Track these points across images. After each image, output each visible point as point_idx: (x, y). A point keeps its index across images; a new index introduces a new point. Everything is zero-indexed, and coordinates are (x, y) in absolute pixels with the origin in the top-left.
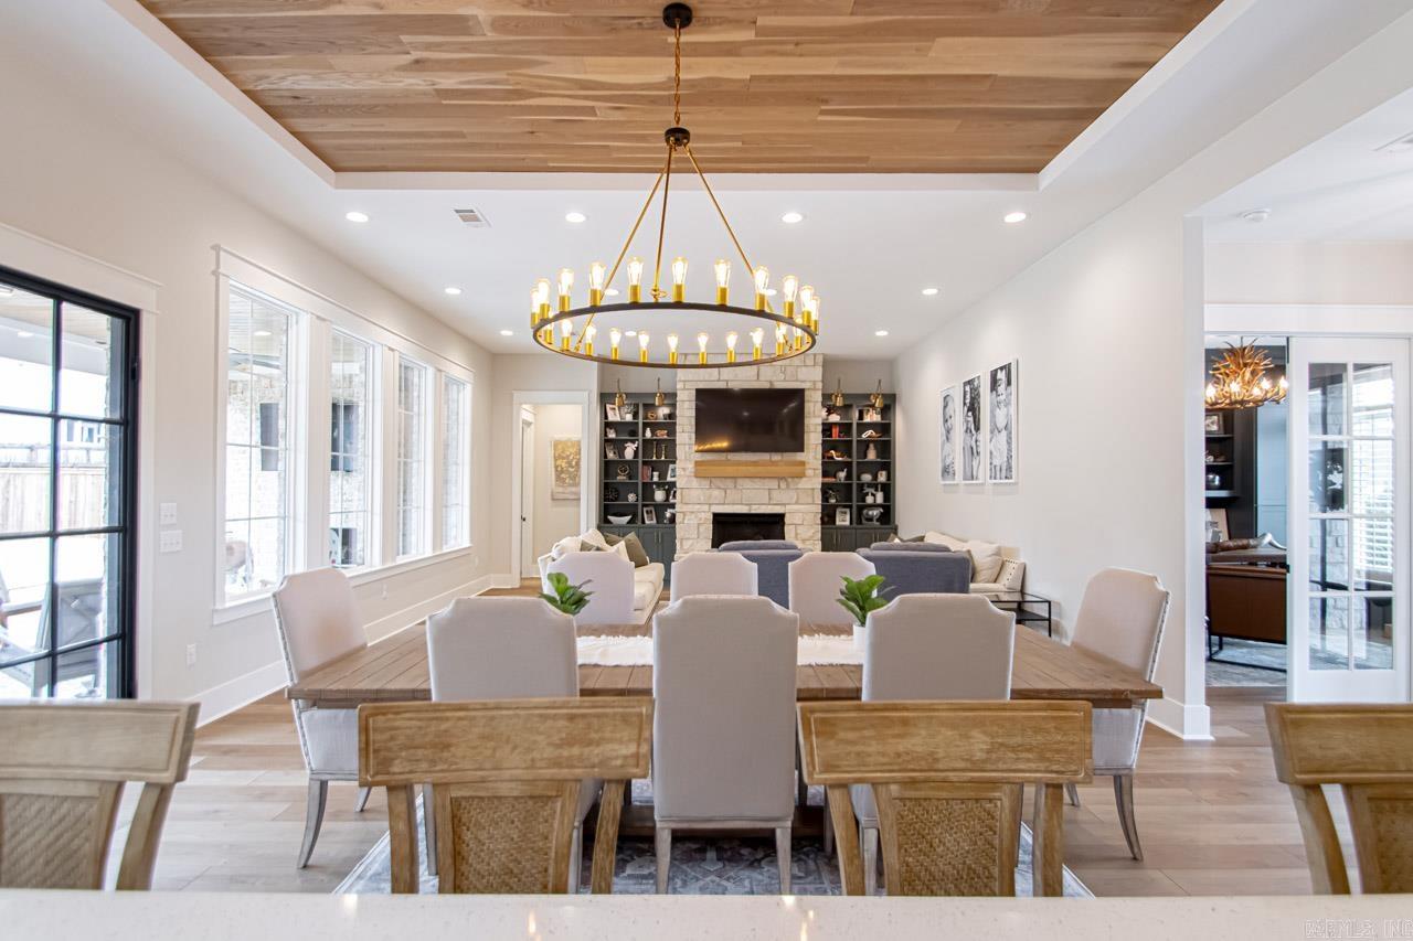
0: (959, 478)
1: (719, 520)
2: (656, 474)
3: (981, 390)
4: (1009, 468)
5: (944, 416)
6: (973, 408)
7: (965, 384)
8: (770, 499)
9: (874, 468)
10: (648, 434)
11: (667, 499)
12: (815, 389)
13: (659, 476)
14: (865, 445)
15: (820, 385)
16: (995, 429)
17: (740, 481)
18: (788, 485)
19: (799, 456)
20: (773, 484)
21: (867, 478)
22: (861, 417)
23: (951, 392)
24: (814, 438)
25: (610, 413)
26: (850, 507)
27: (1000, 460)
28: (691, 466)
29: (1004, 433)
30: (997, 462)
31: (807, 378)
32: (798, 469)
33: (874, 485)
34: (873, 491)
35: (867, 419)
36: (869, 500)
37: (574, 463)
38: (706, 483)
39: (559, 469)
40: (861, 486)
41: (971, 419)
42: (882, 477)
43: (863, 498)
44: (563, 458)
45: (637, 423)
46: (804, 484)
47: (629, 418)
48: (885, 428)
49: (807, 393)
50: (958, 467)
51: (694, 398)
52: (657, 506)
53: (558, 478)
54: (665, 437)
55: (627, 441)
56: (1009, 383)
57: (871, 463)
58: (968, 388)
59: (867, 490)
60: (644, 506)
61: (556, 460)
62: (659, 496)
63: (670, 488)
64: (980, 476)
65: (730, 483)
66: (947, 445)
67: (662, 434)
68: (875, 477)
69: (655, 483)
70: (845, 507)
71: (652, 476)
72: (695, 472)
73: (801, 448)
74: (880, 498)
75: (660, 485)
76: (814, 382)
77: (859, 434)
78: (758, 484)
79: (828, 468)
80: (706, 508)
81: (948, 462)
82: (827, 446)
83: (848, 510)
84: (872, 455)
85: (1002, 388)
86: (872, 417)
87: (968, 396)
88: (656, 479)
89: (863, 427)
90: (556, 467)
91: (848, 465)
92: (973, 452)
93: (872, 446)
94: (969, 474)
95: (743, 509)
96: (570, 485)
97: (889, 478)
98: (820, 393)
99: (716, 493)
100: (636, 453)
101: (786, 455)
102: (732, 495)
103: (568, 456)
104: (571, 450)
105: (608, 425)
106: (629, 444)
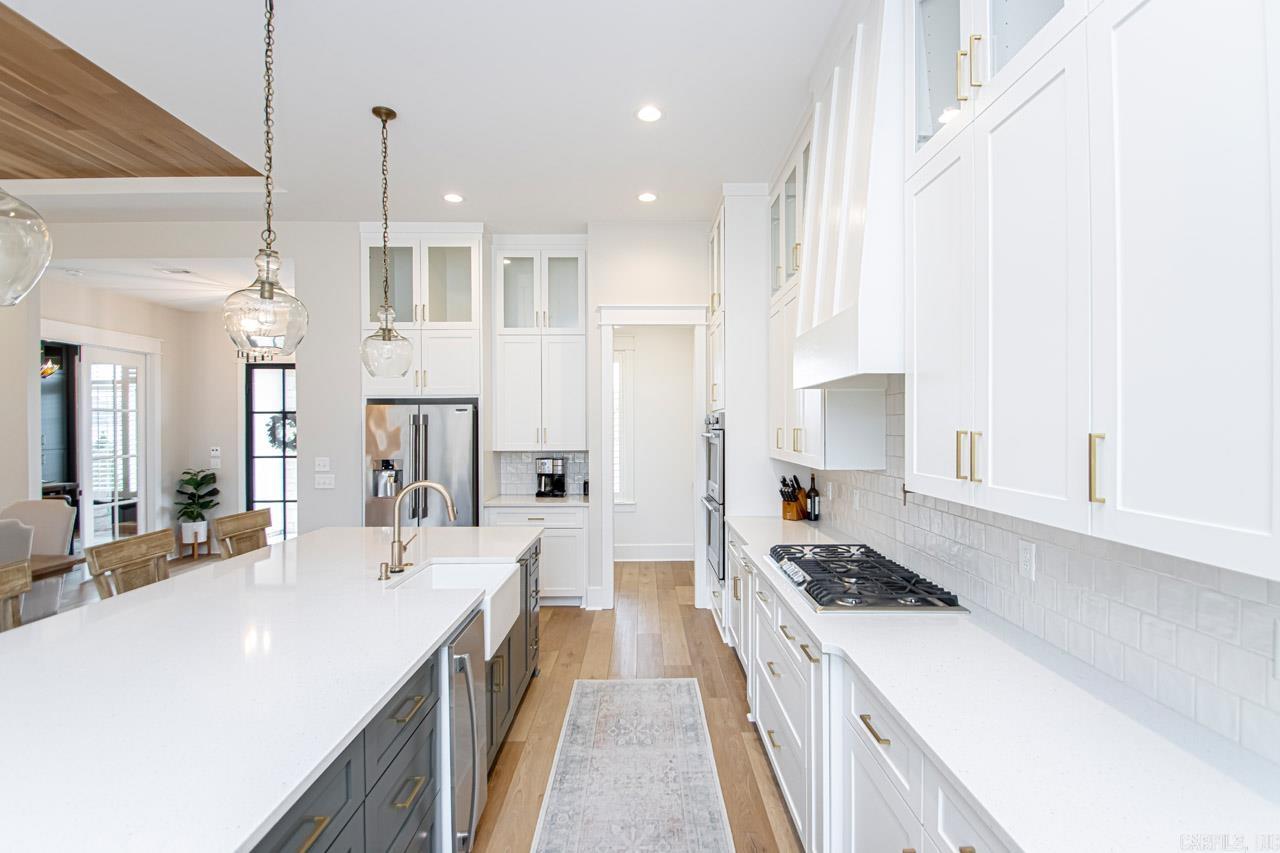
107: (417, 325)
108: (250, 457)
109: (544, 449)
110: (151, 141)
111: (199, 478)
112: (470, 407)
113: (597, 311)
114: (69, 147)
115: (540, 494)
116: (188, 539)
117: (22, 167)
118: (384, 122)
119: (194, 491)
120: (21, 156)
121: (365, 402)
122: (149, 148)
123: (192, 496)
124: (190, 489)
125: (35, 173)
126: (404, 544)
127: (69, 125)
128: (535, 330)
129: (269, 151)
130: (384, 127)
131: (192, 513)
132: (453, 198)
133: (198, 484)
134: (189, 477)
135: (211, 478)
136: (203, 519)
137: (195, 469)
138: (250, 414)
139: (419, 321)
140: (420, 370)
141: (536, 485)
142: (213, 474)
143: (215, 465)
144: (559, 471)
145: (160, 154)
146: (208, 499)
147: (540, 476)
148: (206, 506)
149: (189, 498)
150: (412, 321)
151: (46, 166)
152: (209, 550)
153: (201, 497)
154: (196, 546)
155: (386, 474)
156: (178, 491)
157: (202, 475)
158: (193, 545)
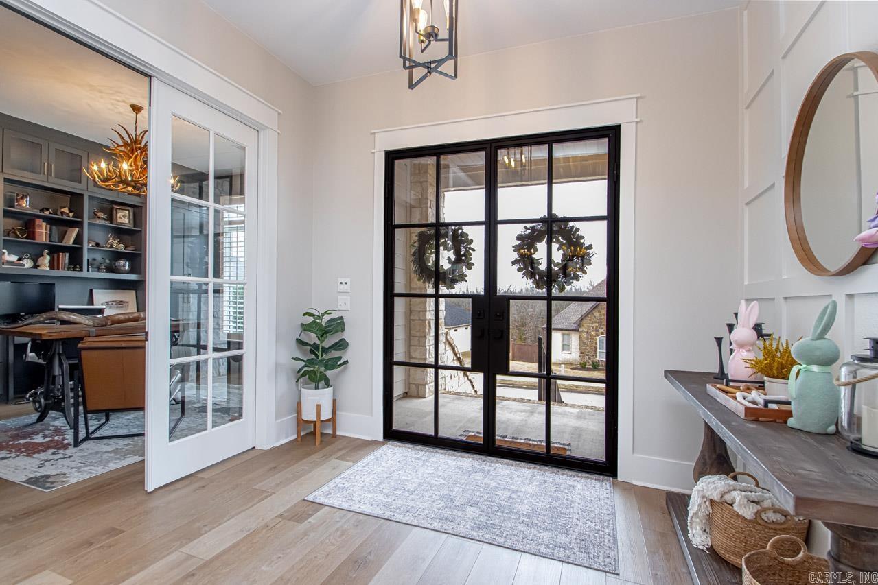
108: (389, 294)
111: (323, 324)
116: (309, 415)
119: (318, 342)
123: (314, 349)
124: (312, 338)
131: (314, 372)
133: (324, 332)
134: (311, 319)
135: (338, 324)
136: (328, 384)
137: (318, 309)
142: (341, 318)
143: (343, 306)
146: (335, 354)
148: (333, 364)
149: (312, 352)
152: (335, 430)
153: (325, 350)
154: (318, 425)
156: (297, 339)
157: (327, 318)
158: (315, 423)
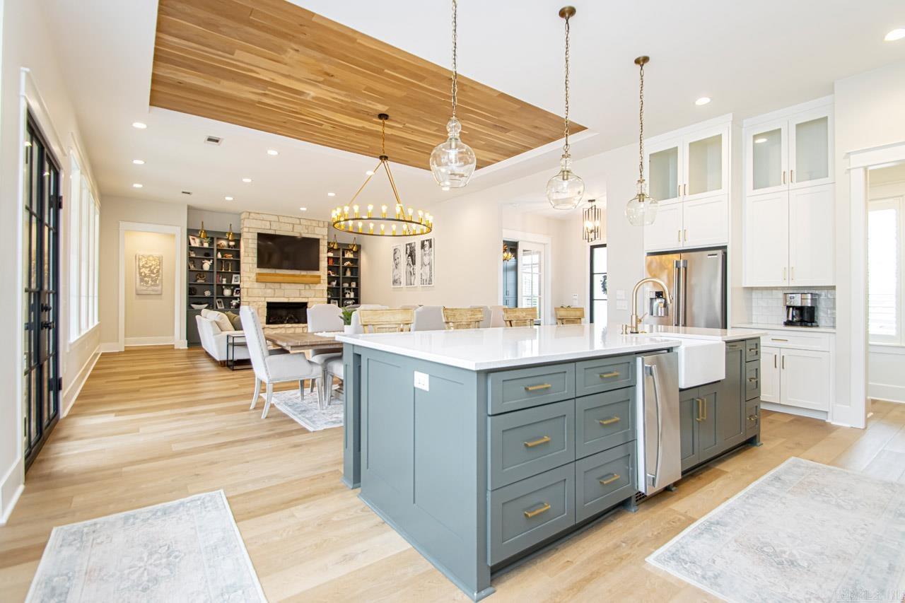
0: (403, 284)
1: (271, 306)
2: (224, 280)
3: (416, 248)
4: (431, 280)
5: (394, 258)
6: (411, 255)
7: (406, 245)
8: (300, 294)
9: (350, 280)
10: (220, 256)
11: (232, 294)
12: (324, 239)
13: (227, 281)
14: (345, 269)
15: (326, 238)
16: (423, 264)
17: (283, 285)
18: (310, 287)
19: (316, 273)
20: (302, 287)
21: (346, 285)
22: (343, 255)
23: (398, 247)
24: (324, 264)
25: (192, 242)
26: (338, 300)
27: (426, 277)
28: (253, 276)
29: (428, 266)
30: (424, 278)
31: (321, 233)
32: (317, 279)
33: (349, 289)
34: (349, 291)
35: (346, 256)
36: (347, 296)
37: (155, 271)
38: (263, 285)
39: (143, 274)
40: (343, 289)
41: (410, 260)
42: (354, 285)
43: (344, 296)
44: (147, 268)
45: (213, 249)
46: (318, 287)
47: (206, 245)
48: (355, 261)
49: (321, 241)
50: (403, 280)
51: (256, 238)
52: (225, 298)
53: (142, 280)
54: (232, 258)
55: (204, 259)
56: (430, 246)
57: (348, 278)
58: (408, 247)
59: (346, 291)
60: (217, 298)
61: (140, 269)
62: (227, 292)
63: (237, 288)
64: (416, 283)
65: (277, 286)
66: (396, 270)
67: (229, 256)
68: (350, 285)
69: (224, 285)
70: (335, 299)
71: (222, 281)
72: (257, 279)
73: (318, 269)
74: (352, 295)
75: (228, 286)
76: (324, 236)
77: (343, 264)
78: (294, 286)
79: (330, 279)
80: (263, 299)
81: (396, 278)
82: (330, 268)
83: (337, 301)
84: (348, 274)
85: (427, 248)
86: (349, 255)
87: (409, 250)
88: (224, 282)
89: (345, 260)
90: (140, 274)
91: (338, 278)
92: (412, 274)
93: (348, 269)
94: (409, 282)
95: (285, 300)
96: (152, 285)
97: (357, 285)
98: (326, 241)
99: (269, 291)
100: (212, 266)
101: (309, 272)
102: (278, 292)
103: (150, 267)
104: (153, 263)
105: (191, 248)
106: (206, 261)
107: (680, 199)
108: (592, 300)
109: (791, 285)
110: (536, 127)
112: (720, 252)
113: (845, 158)
114: (507, 141)
115: (788, 323)
117: (495, 158)
118: (642, 66)
120: (493, 152)
121: (645, 255)
122: (536, 131)
125: (497, 158)
126: (639, 318)
127: (506, 130)
128: (783, 187)
129: (567, 104)
130: (642, 69)
132: (703, 101)
138: (592, 274)
139: (682, 196)
140: (681, 230)
141: (786, 317)
143: (575, 304)
144: (808, 303)
145: (541, 133)
147: (788, 307)
150: (676, 197)
151: (501, 154)
155: (659, 301)
